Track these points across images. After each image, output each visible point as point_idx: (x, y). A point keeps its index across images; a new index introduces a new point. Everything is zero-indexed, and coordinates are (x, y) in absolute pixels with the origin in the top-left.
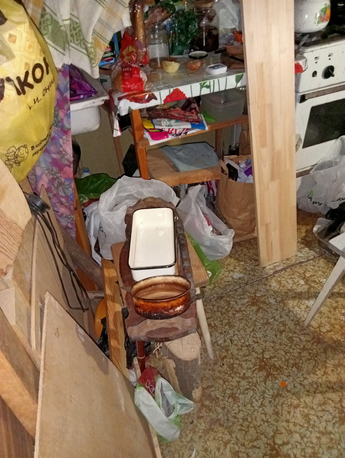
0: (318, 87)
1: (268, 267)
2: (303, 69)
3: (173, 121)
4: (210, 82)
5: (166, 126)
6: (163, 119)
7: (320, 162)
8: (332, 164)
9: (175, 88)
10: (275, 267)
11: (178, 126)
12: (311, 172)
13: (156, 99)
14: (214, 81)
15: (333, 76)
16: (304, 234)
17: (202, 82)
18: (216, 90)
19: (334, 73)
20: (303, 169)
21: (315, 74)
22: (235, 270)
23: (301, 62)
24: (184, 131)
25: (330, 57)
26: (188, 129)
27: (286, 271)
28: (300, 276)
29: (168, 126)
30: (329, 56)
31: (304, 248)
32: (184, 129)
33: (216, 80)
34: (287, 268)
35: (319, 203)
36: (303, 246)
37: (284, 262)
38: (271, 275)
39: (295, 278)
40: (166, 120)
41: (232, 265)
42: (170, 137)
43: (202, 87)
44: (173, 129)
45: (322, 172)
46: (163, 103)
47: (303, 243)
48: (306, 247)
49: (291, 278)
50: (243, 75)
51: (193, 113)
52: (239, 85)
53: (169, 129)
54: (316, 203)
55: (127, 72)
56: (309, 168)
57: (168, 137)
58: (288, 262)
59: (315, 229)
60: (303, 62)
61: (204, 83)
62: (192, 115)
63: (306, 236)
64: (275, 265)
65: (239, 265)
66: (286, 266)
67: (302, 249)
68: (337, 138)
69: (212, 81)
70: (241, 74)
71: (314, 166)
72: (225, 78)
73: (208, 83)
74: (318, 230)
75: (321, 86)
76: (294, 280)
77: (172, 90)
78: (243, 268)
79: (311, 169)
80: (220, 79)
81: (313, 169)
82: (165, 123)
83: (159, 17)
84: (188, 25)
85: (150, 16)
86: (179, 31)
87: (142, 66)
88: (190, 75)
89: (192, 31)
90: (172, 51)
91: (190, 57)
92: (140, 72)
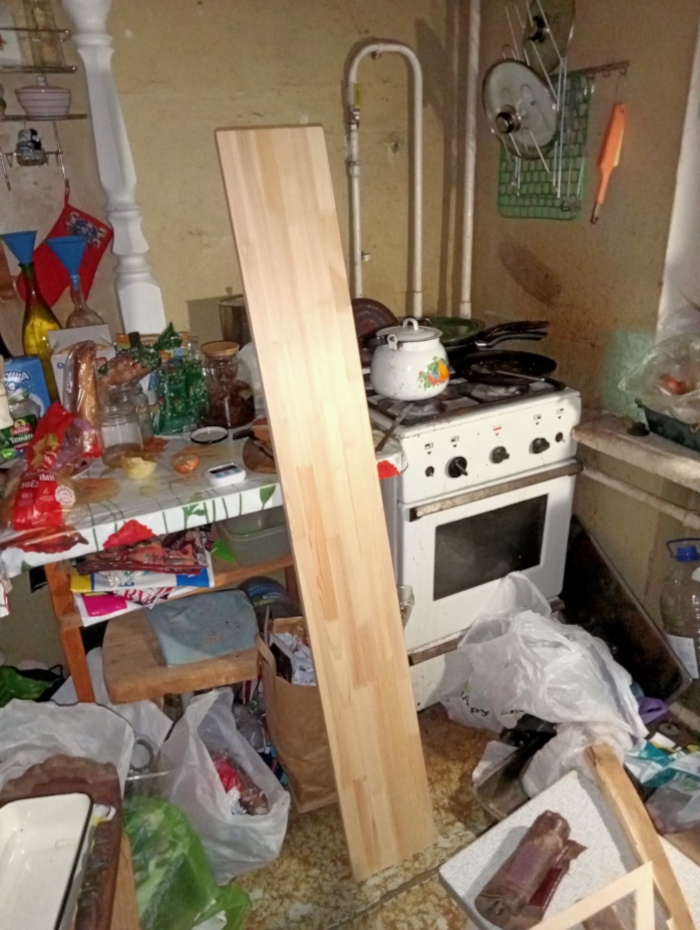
0: (441, 491)
1: (372, 882)
2: (399, 469)
3: (138, 575)
4: (205, 505)
5: (120, 586)
6: (113, 573)
7: (477, 622)
8: (500, 626)
9: (127, 520)
10: (386, 880)
11: (149, 582)
12: (460, 645)
14: (214, 503)
15: (466, 474)
16: (455, 786)
17: (188, 506)
18: (221, 516)
19: (468, 469)
20: (444, 638)
21: (430, 471)
22: (296, 893)
23: (392, 459)
24: (162, 594)
25: (454, 443)
26: (169, 589)
27: (409, 891)
28: (440, 906)
29: (126, 585)
30: (453, 441)
31: (452, 823)
32: (162, 589)
33: (218, 501)
34: (412, 882)
35: (482, 711)
36: (451, 817)
37: (408, 864)
38: (376, 904)
39: (427, 913)
40: (120, 573)
41: (291, 879)
42: (131, 607)
43: (188, 513)
44: (135, 592)
45: (479, 647)
46: (101, 548)
47: (451, 810)
48: (459, 820)
49: (420, 912)
50: (273, 488)
51: (186, 553)
52: (269, 504)
53: (127, 592)
54: (478, 711)
55: (28, 490)
56: (456, 636)
57: (125, 607)
58: (416, 865)
59: (476, 774)
60: (397, 460)
61: (192, 508)
62: (184, 557)
63: (460, 791)
64: (388, 873)
65: (308, 876)
66: (410, 876)
67: (450, 827)
68: (503, 575)
69: (209, 503)
70: (269, 486)
71: (466, 630)
72: (237, 495)
73: (200, 506)
74: (482, 777)
75: (448, 490)
76: (425, 917)
77: (120, 524)
78: (315, 885)
79: (461, 638)
80: (228, 498)
81: (464, 639)
82: (117, 579)
83: (128, 375)
84: (188, 385)
85: (111, 372)
86: (172, 395)
87: (84, 463)
88: (174, 485)
89: (195, 395)
90: (161, 428)
91: (193, 440)
92: (58, 488)
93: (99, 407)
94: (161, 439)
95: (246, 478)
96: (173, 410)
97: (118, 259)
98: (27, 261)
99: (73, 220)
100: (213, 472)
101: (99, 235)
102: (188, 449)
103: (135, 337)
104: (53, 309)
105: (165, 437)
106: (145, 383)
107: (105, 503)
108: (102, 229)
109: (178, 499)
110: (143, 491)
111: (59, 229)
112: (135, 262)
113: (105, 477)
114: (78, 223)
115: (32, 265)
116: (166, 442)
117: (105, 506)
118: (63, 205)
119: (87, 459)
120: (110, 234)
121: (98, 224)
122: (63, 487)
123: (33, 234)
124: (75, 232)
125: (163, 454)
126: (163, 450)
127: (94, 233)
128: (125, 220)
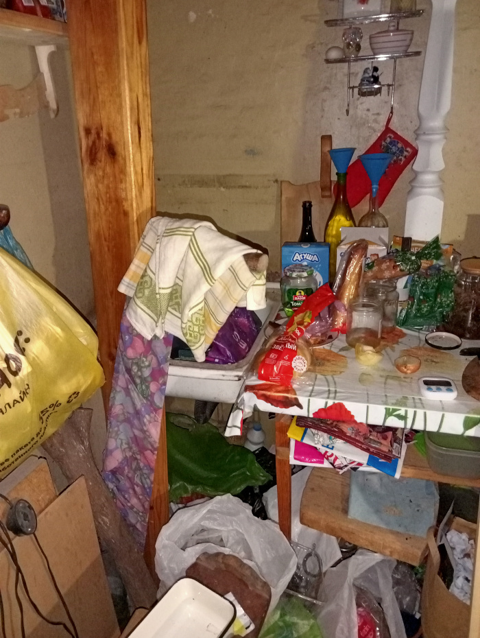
3: (339, 443)
4: (406, 411)
5: (323, 446)
6: (320, 433)
9: (336, 402)
11: (345, 452)
13: (300, 406)
14: (415, 412)
17: (391, 407)
18: (419, 426)
24: (353, 465)
26: (360, 464)
29: (327, 447)
32: (354, 462)
33: (420, 413)
40: (326, 435)
42: (326, 464)
43: (389, 413)
44: (332, 455)
46: (311, 416)
50: (479, 420)
51: (385, 438)
52: (471, 432)
53: (326, 452)
57: (323, 463)
61: (395, 410)
62: (382, 441)
69: (411, 411)
70: (477, 417)
72: (441, 413)
73: (402, 412)
77: (330, 403)
80: (430, 413)
82: (321, 440)
83: (387, 274)
84: (438, 291)
85: (375, 268)
86: (421, 297)
87: (331, 337)
88: (390, 381)
89: (441, 303)
90: (404, 323)
91: (426, 340)
92: (297, 357)
93: (357, 296)
94: (401, 331)
95: (455, 399)
96: (419, 310)
97: (416, 174)
98: (343, 171)
99: (388, 140)
100: (426, 383)
101: (405, 153)
102: (419, 348)
103: (407, 242)
104: (352, 209)
105: (405, 330)
106: (401, 283)
107: (329, 378)
108: (408, 149)
109: (386, 396)
110: (362, 378)
111: (375, 148)
112: (428, 178)
113: (342, 353)
114: (391, 143)
115: (346, 174)
116: (404, 335)
117: (327, 381)
118: (383, 129)
119: (334, 334)
120: (415, 153)
121: (407, 144)
122: (300, 357)
123: (352, 150)
124: (387, 150)
125: (395, 345)
126: (397, 343)
127: (401, 151)
128: (430, 143)
